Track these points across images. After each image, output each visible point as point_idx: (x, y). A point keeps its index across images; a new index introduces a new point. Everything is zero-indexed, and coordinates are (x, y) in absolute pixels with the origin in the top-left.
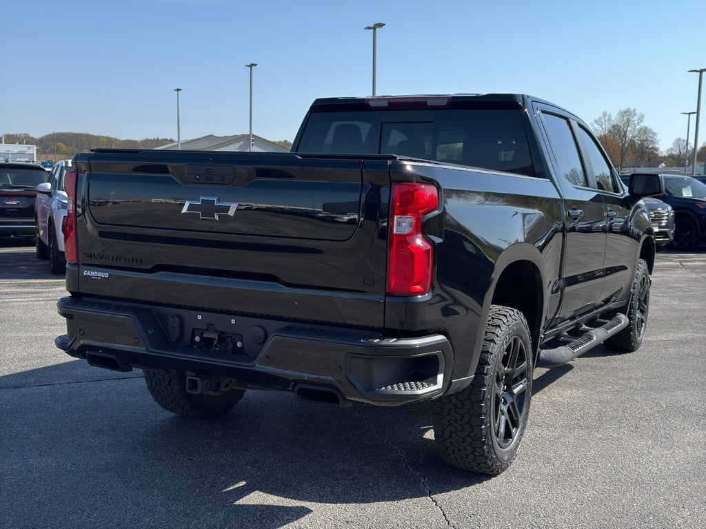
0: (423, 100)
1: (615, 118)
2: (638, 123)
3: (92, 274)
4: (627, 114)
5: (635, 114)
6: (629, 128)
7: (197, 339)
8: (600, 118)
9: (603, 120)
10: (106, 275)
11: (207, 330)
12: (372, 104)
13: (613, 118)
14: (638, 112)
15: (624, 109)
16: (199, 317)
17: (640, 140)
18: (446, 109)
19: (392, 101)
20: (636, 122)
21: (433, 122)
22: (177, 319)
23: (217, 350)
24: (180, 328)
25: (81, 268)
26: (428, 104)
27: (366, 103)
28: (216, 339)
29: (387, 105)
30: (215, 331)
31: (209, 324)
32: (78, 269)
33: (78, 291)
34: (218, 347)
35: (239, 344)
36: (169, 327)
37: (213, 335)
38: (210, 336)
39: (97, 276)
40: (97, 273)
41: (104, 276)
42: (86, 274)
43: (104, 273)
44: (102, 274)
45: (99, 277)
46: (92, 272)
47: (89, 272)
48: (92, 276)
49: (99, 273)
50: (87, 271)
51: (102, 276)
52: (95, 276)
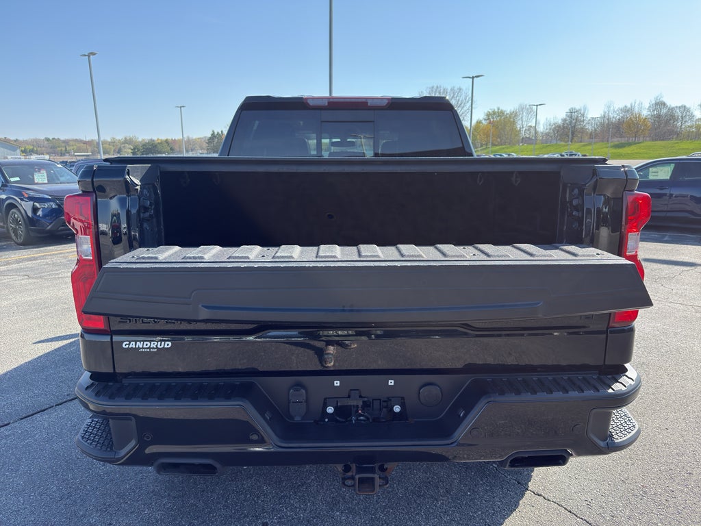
0: (364, 100)
3: (139, 345)
7: (330, 410)
11: (349, 397)
12: (311, 103)
16: (337, 383)
18: (385, 109)
19: (331, 100)
21: (373, 122)
22: (304, 391)
23: (361, 420)
24: (307, 401)
25: (116, 338)
26: (369, 104)
27: (305, 101)
28: (360, 406)
29: (327, 104)
30: (361, 397)
31: (351, 390)
32: (109, 340)
33: (112, 371)
34: (363, 416)
35: (397, 409)
36: (289, 403)
37: (355, 402)
38: (349, 404)
39: (149, 348)
40: (148, 343)
41: (162, 346)
42: (127, 346)
43: (163, 343)
44: (159, 343)
45: (153, 348)
46: (138, 343)
47: (134, 343)
48: (139, 348)
49: (152, 343)
50: (128, 343)
51: (159, 346)
52: (145, 348)
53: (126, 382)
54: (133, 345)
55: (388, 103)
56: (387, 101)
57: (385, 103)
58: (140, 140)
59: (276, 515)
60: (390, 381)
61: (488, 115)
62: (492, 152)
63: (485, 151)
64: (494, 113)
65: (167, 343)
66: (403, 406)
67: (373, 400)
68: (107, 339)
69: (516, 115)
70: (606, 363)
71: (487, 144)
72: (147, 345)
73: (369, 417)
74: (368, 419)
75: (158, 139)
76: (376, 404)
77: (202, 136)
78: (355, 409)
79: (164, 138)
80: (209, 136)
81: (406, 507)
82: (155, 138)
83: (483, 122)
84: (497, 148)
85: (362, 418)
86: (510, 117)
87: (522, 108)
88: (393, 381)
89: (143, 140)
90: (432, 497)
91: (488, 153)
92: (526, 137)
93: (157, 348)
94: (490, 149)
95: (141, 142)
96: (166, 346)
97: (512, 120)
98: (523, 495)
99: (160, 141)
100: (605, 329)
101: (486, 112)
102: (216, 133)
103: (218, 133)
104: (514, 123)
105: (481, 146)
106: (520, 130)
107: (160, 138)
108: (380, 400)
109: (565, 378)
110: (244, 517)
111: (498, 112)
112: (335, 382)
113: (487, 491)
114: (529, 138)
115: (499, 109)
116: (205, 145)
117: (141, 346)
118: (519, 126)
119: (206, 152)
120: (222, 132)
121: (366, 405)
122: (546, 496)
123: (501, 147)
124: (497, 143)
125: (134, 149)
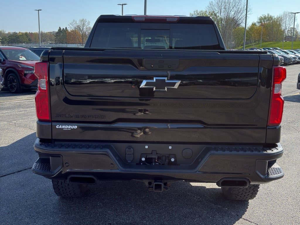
0: (165, 18)
1: (78, 23)
2: (88, 25)
3: (63, 127)
4: (83, 20)
5: (86, 21)
6: (84, 27)
7: (143, 159)
8: (72, 22)
9: (73, 23)
10: (76, 127)
11: (152, 154)
12: (136, 19)
13: (77, 23)
14: (87, 20)
15: (81, 19)
16: (147, 147)
17: (88, 32)
18: (176, 23)
19: (147, 18)
20: (87, 25)
21: (170, 30)
22: (132, 149)
23: (157, 164)
24: (133, 154)
25: (54, 124)
26: (167, 20)
27: (132, 18)
28: (156, 158)
29: (144, 20)
30: (157, 154)
31: (153, 151)
32: (51, 124)
33: (51, 138)
34: (158, 163)
35: (173, 160)
36: (126, 154)
37: (154, 156)
38: (152, 157)
39: (68, 128)
40: (67, 126)
41: (73, 128)
42: (58, 127)
43: (74, 126)
44: (72, 126)
45: (69, 128)
46: (63, 126)
47: (61, 126)
48: (63, 128)
49: (69, 126)
50: (59, 126)
51: (72, 128)
52: (66, 128)
53: (56, 143)
54: (61, 127)
55: (178, 20)
56: (177, 19)
57: (176, 20)
58: (7, 32)
59: (115, 221)
60: (170, 147)
61: (261, 19)
62: (262, 46)
63: (257, 46)
64: (265, 18)
65: (75, 126)
66: (175, 158)
67: (162, 156)
68: (50, 124)
69: (281, 20)
70: (267, 142)
71: (259, 40)
72: (67, 127)
73: (161, 163)
74: (160, 164)
75: (20, 33)
76: (164, 158)
77: (52, 31)
78: (154, 160)
79: (24, 32)
80: (57, 31)
81: (178, 221)
82: (18, 32)
83: (257, 24)
84: (267, 43)
85: (157, 163)
86: (277, 21)
87: (285, 15)
88: (171, 147)
89: (9, 33)
90: (192, 218)
91: (260, 47)
92: (289, 36)
93: (71, 128)
94: (261, 44)
95: (7, 34)
96: (75, 128)
97: (278, 23)
98: (238, 219)
99: (21, 34)
100: (265, 126)
101: (259, 17)
102: (62, 29)
103: (63, 29)
104: (280, 25)
105: (255, 42)
106: (284, 30)
107: (21, 32)
108: (165, 156)
109: (248, 148)
110: (99, 221)
111: (268, 17)
112: (146, 146)
113: (220, 217)
114: (291, 36)
115: (268, 15)
116: (54, 38)
117: (64, 128)
118: (283, 28)
119: (54, 42)
120: (66, 28)
121: (159, 158)
122: (250, 221)
123: (270, 42)
124: (266, 40)
125: (3, 39)
